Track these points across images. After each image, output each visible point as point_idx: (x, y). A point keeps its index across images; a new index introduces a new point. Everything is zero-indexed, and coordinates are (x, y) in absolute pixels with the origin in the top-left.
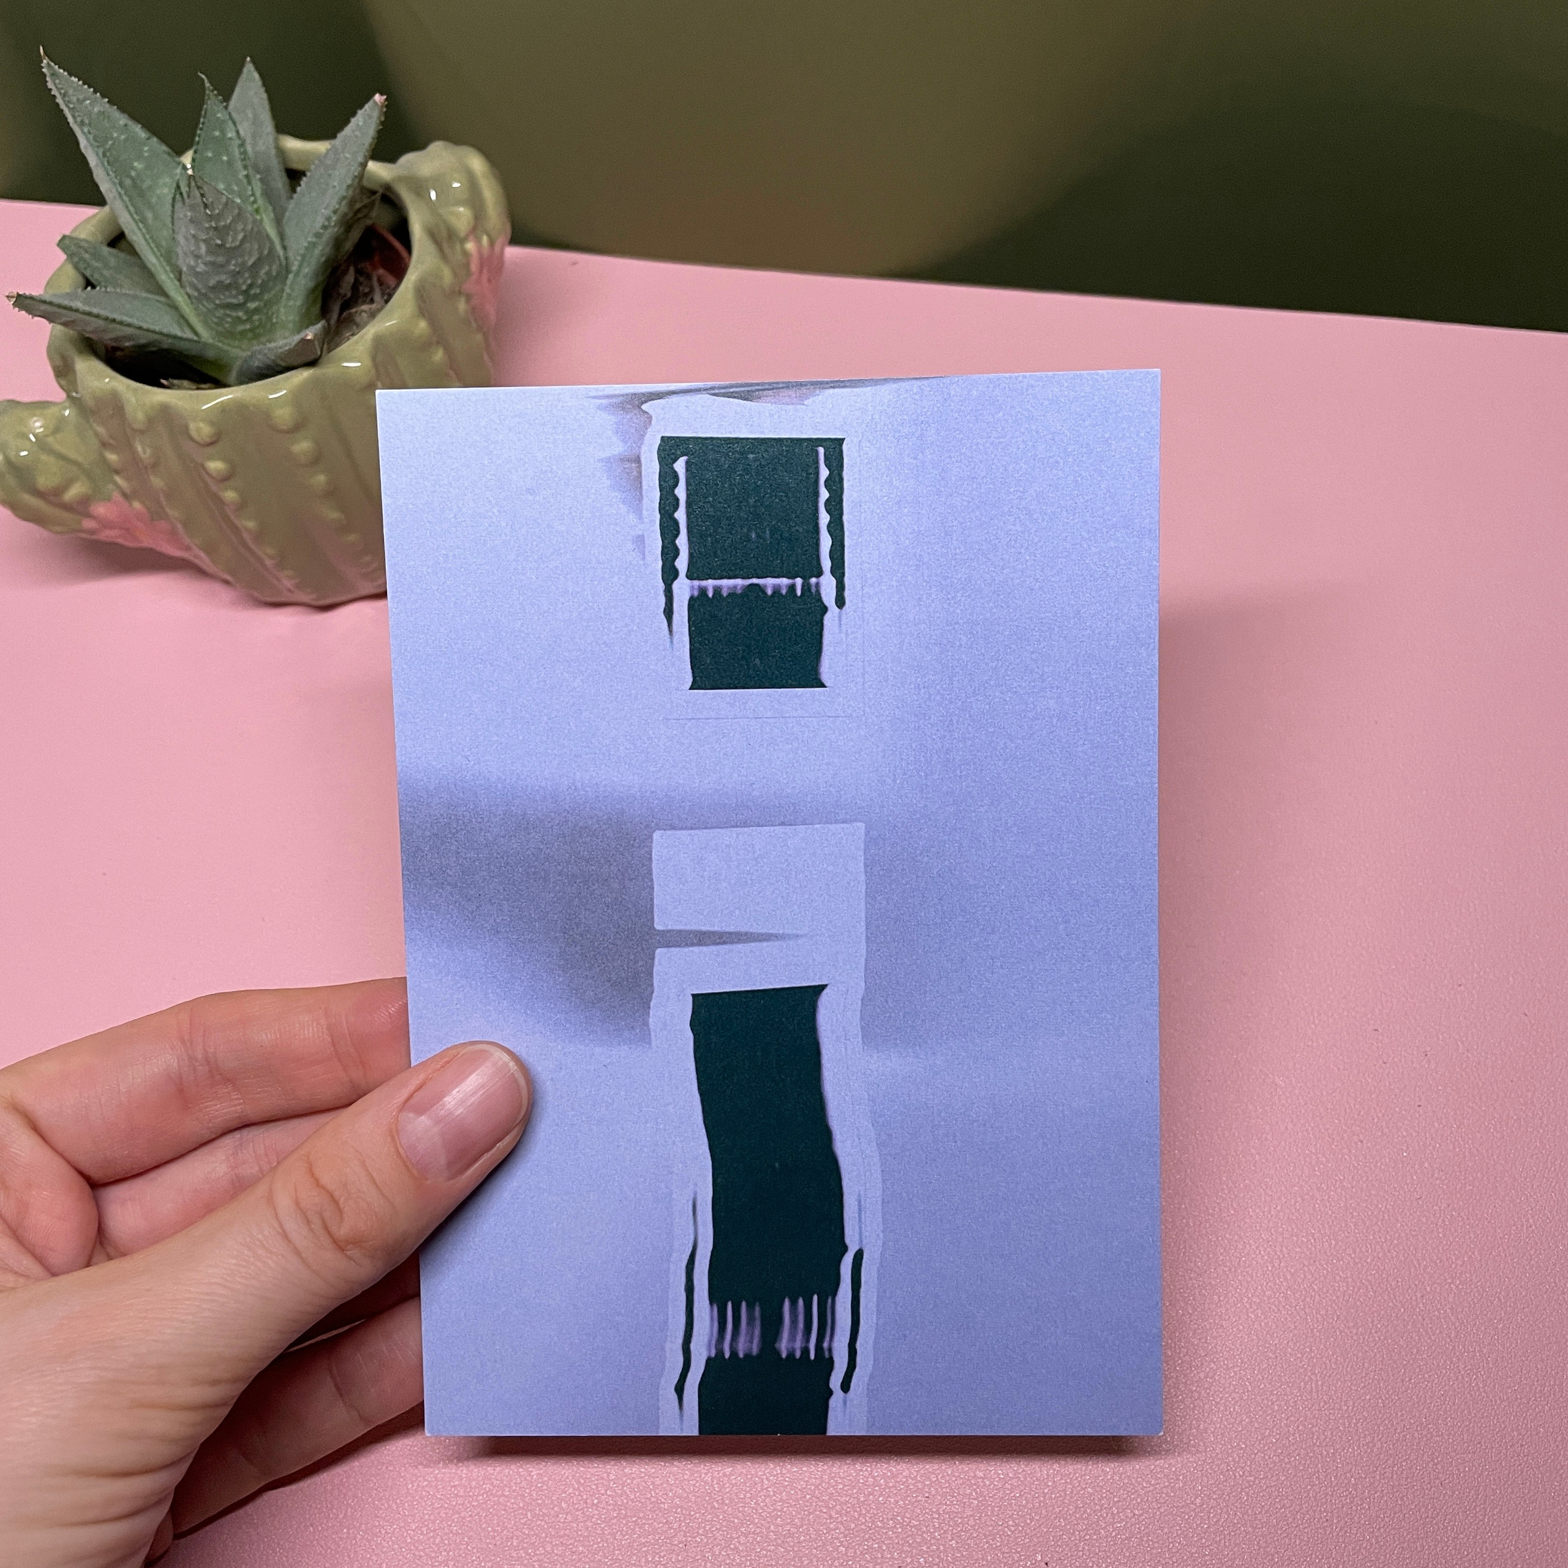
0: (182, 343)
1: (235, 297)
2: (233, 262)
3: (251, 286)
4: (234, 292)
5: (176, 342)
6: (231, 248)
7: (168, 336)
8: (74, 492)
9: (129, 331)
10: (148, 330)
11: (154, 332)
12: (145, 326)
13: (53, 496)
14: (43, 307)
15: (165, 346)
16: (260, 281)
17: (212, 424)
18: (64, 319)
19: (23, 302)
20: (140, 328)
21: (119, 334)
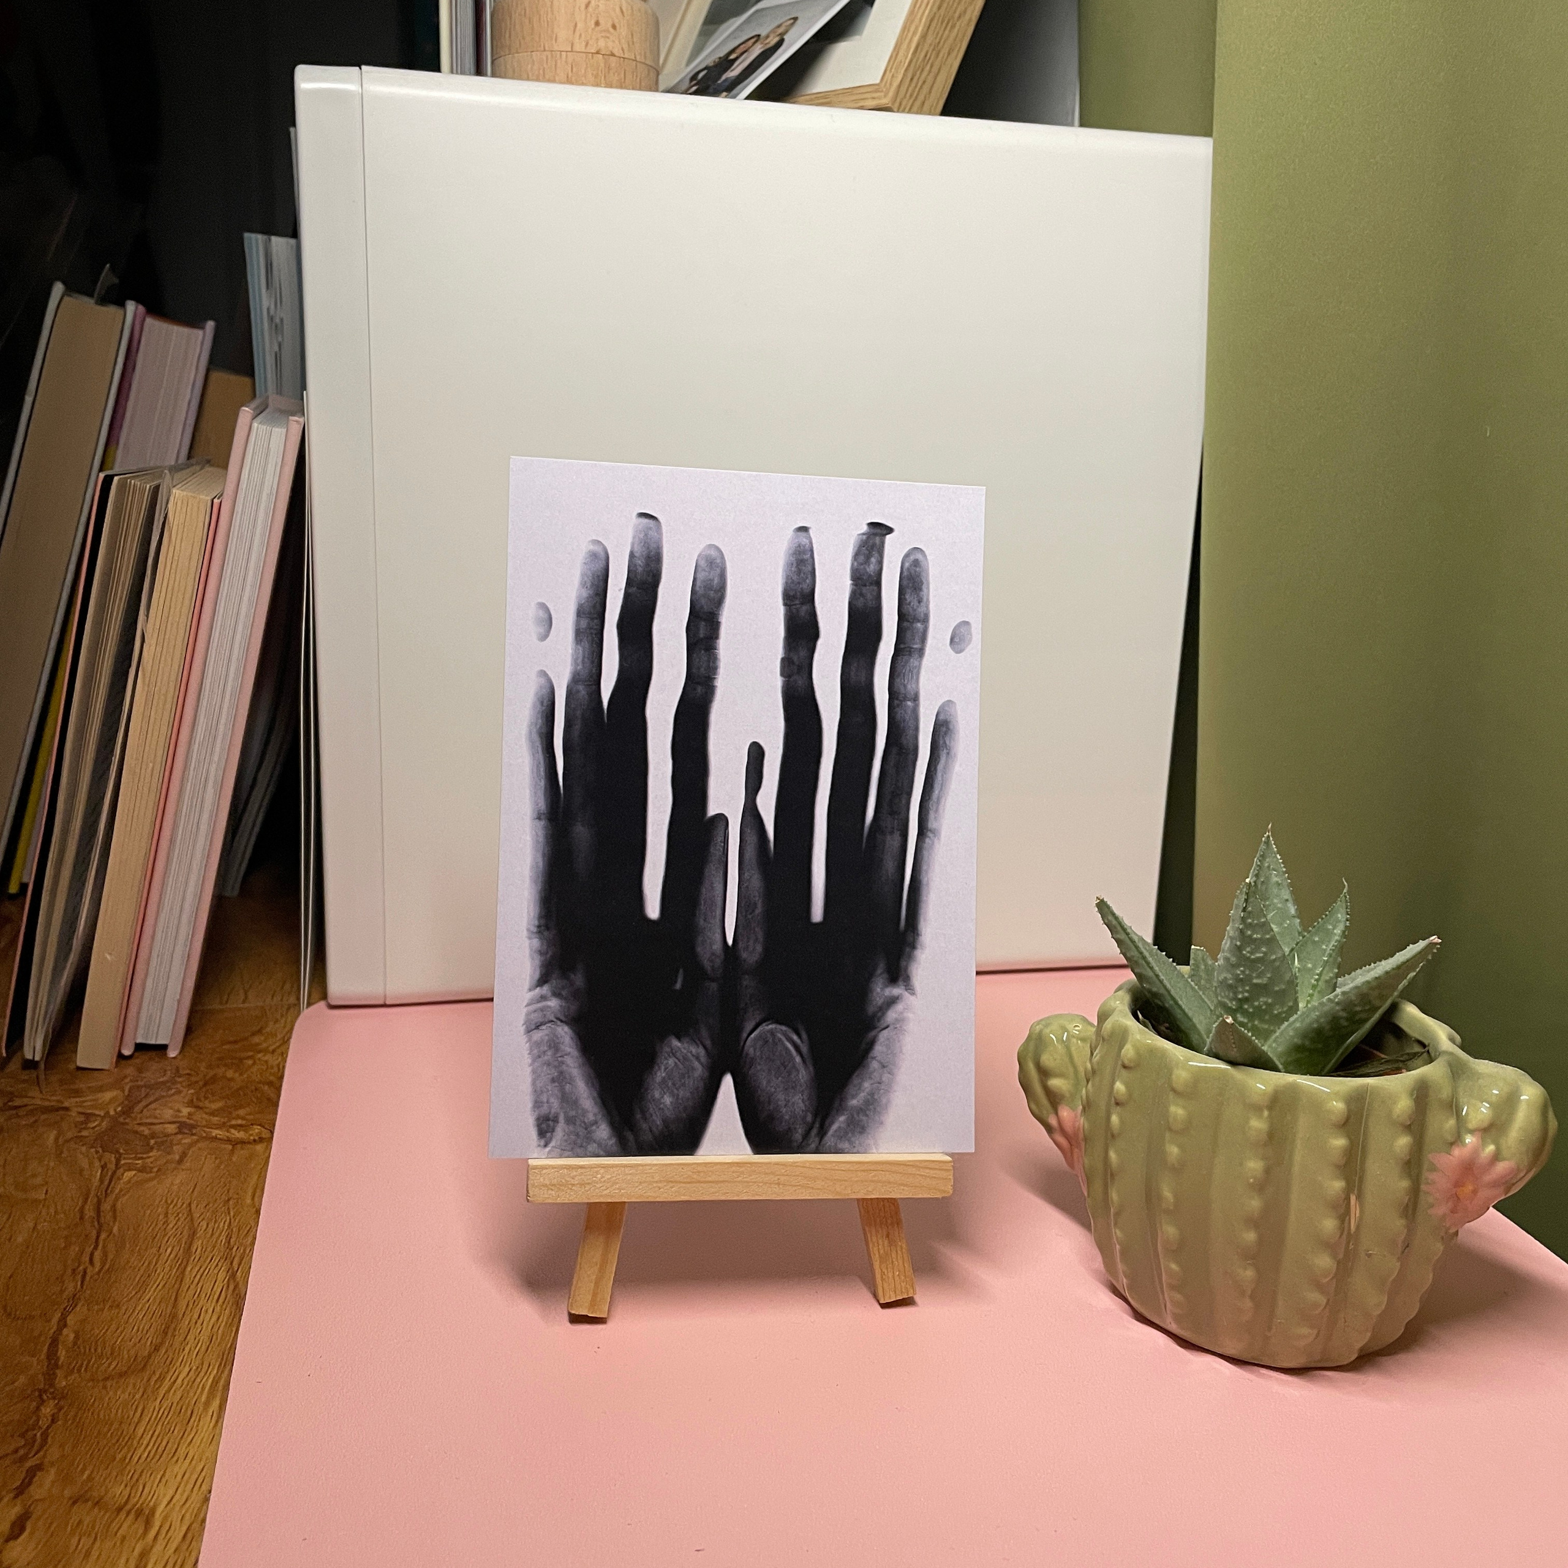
0: (1179, 1011)
1: (1231, 1000)
2: (1242, 969)
3: (1246, 1000)
4: (1231, 994)
5: (1175, 1007)
6: (1244, 955)
7: (1173, 999)
8: (1055, 1083)
9: (1150, 974)
10: (1161, 982)
11: (1165, 987)
12: (1162, 977)
13: (1044, 1073)
14: (1110, 918)
15: (1167, 1005)
16: (1256, 1004)
17: (1138, 1053)
18: (1118, 936)
19: (1103, 907)
20: (1157, 976)
21: (1144, 972)
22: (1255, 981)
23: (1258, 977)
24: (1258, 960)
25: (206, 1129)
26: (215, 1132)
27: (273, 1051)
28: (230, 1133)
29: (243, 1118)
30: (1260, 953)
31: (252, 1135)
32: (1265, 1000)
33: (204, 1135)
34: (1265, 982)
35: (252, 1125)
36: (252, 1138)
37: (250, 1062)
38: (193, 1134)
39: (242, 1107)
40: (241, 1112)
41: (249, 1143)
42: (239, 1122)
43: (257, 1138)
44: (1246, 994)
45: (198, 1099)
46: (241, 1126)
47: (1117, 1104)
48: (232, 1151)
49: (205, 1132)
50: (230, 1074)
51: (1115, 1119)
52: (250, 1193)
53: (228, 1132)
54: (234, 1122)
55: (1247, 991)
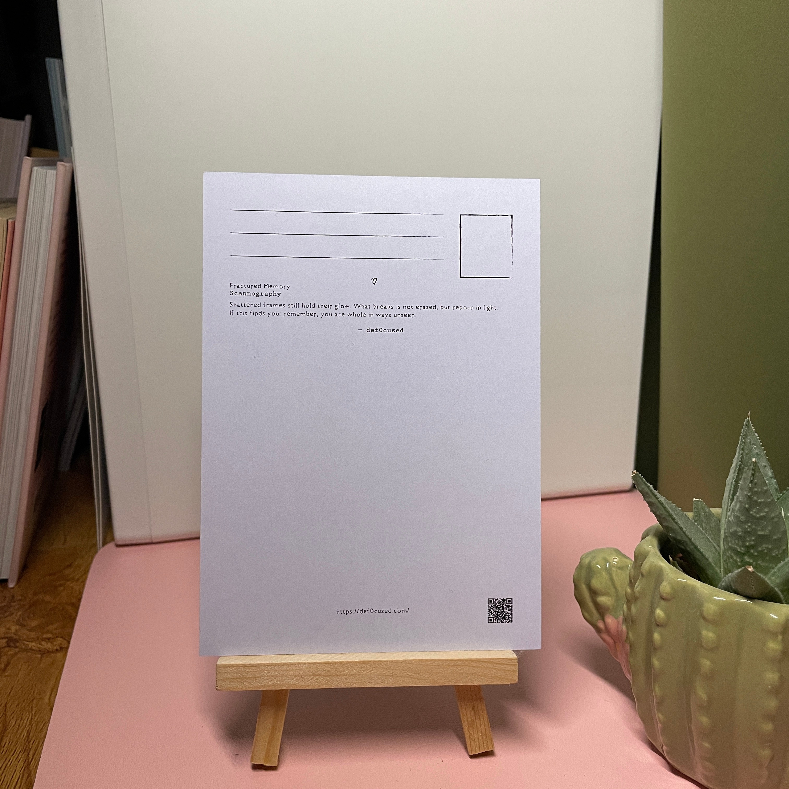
2: (749, 524)
8: (602, 599)
13: (594, 593)
14: (644, 487)
22: (759, 533)
23: (762, 530)
24: (762, 518)
25: (25, 642)
26: (31, 645)
27: (78, 580)
28: (42, 645)
29: (51, 633)
30: (763, 512)
31: (55, 646)
32: (767, 546)
33: (23, 647)
34: (766, 533)
35: (57, 637)
36: (55, 648)
37: (61, 588)
38: (16, 647)
39: (52, 624)
40: (51, 627)
41: (53, 652)
42: (49, 635)
43: (59, 648)
44: (753, 543)
45: (24, 619)
46: (49, 639)
47: (658, 625)
48: (41, 658)
49: (24, 644)
50: (48, 598)
51: (656, 636)
52: (48, 694)
53: (40, 644)
54: (44, 636)
55: (753, 541)
